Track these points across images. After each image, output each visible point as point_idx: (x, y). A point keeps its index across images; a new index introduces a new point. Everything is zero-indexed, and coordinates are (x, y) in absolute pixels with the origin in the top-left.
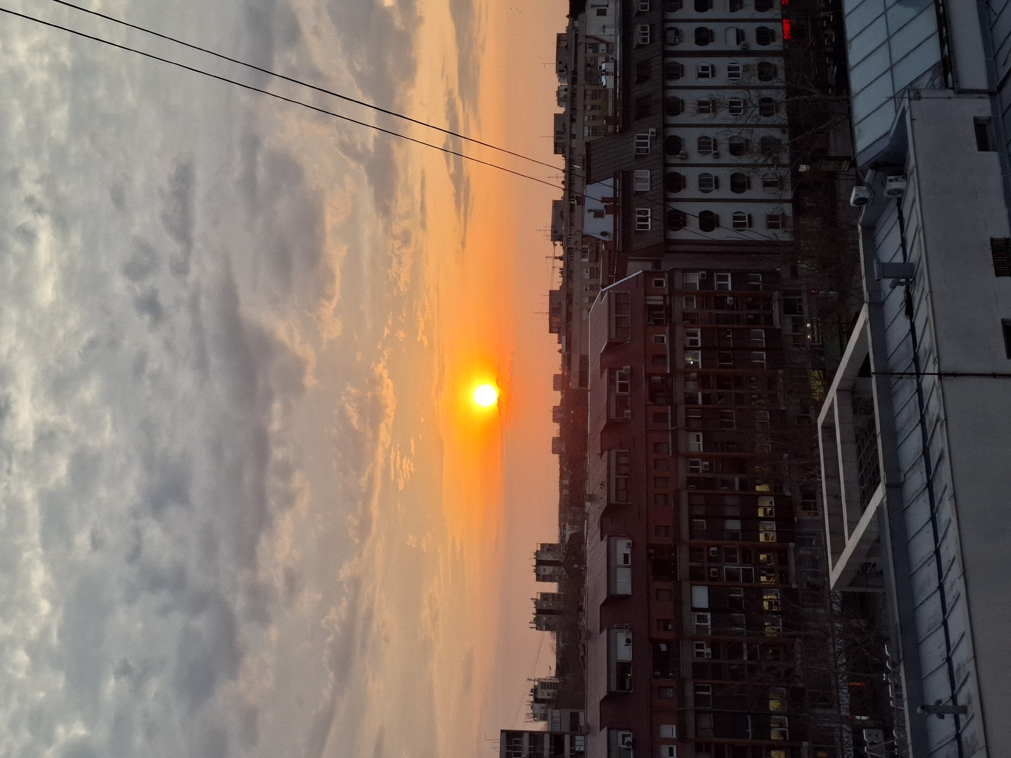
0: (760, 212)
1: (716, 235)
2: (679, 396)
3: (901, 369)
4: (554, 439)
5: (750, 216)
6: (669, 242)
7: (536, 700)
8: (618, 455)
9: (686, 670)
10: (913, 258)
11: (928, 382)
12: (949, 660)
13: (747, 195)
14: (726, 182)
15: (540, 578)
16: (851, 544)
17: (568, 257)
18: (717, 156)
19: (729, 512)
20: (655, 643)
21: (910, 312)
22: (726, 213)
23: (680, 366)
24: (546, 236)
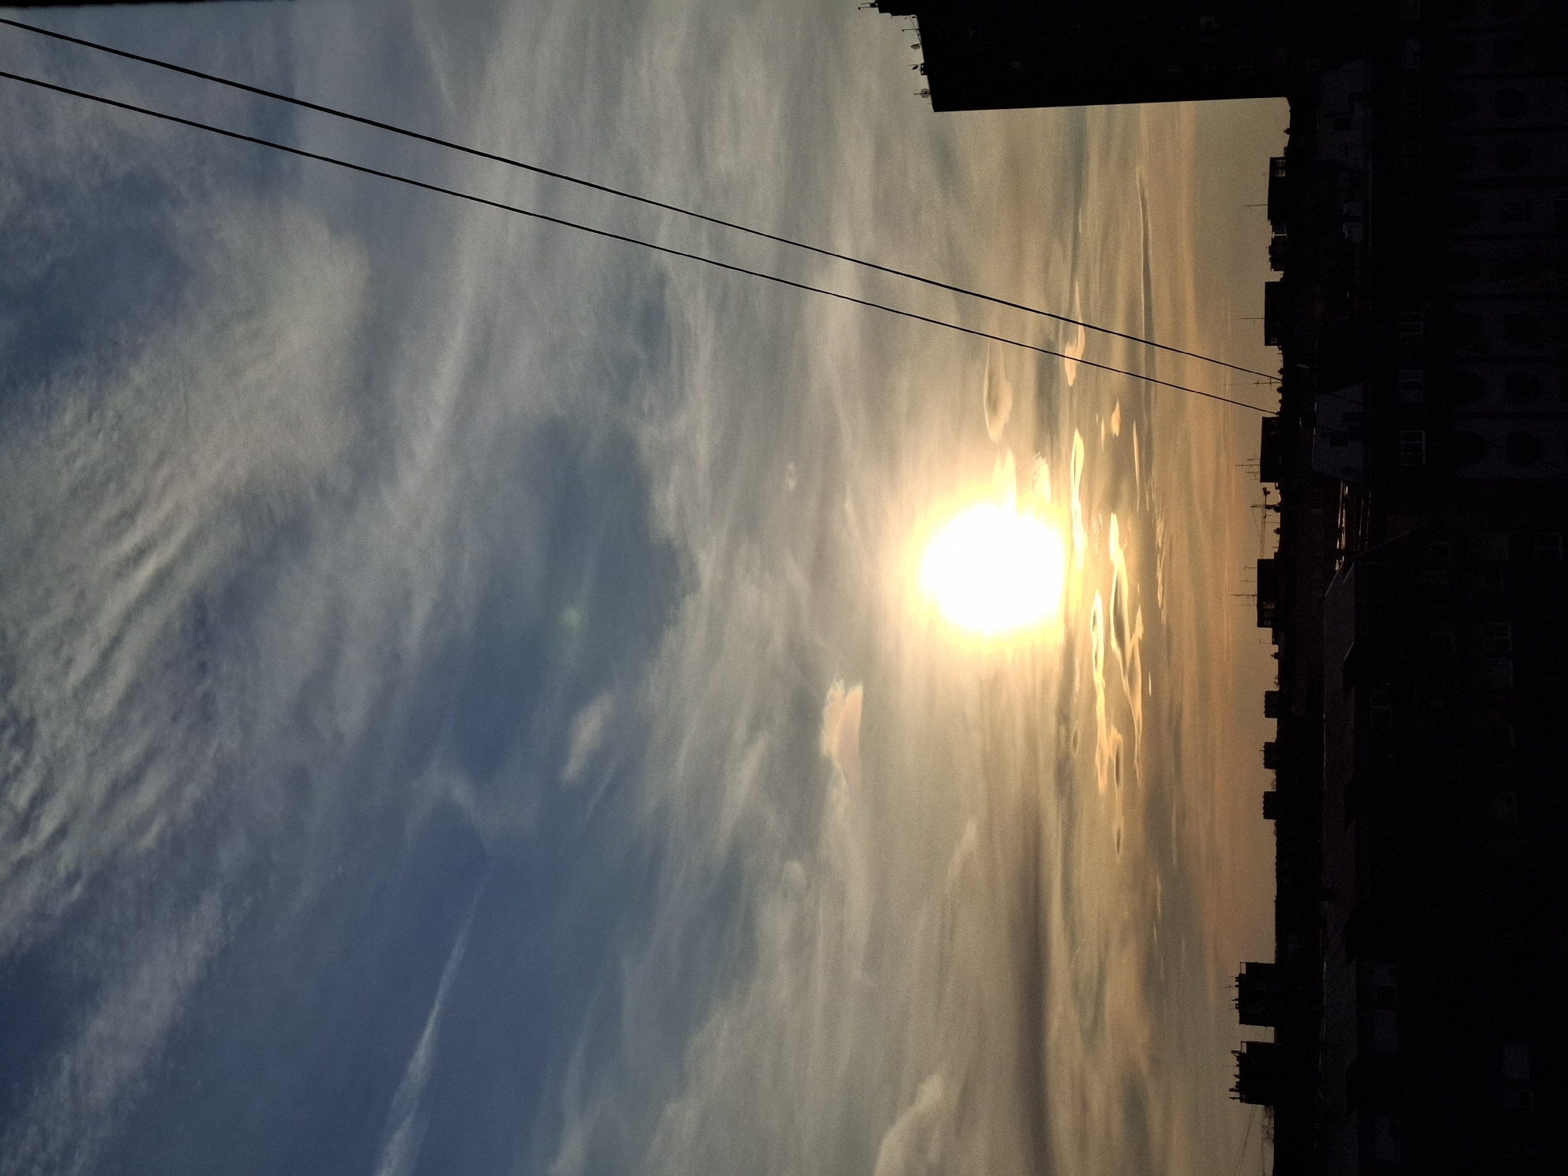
4: (1267, 795)
8: (1374, 828)
14: (1552, 387)
15: (1244, 1020)
17: (1288, 506)
22: (1551, 435)
24: (1252, 474)
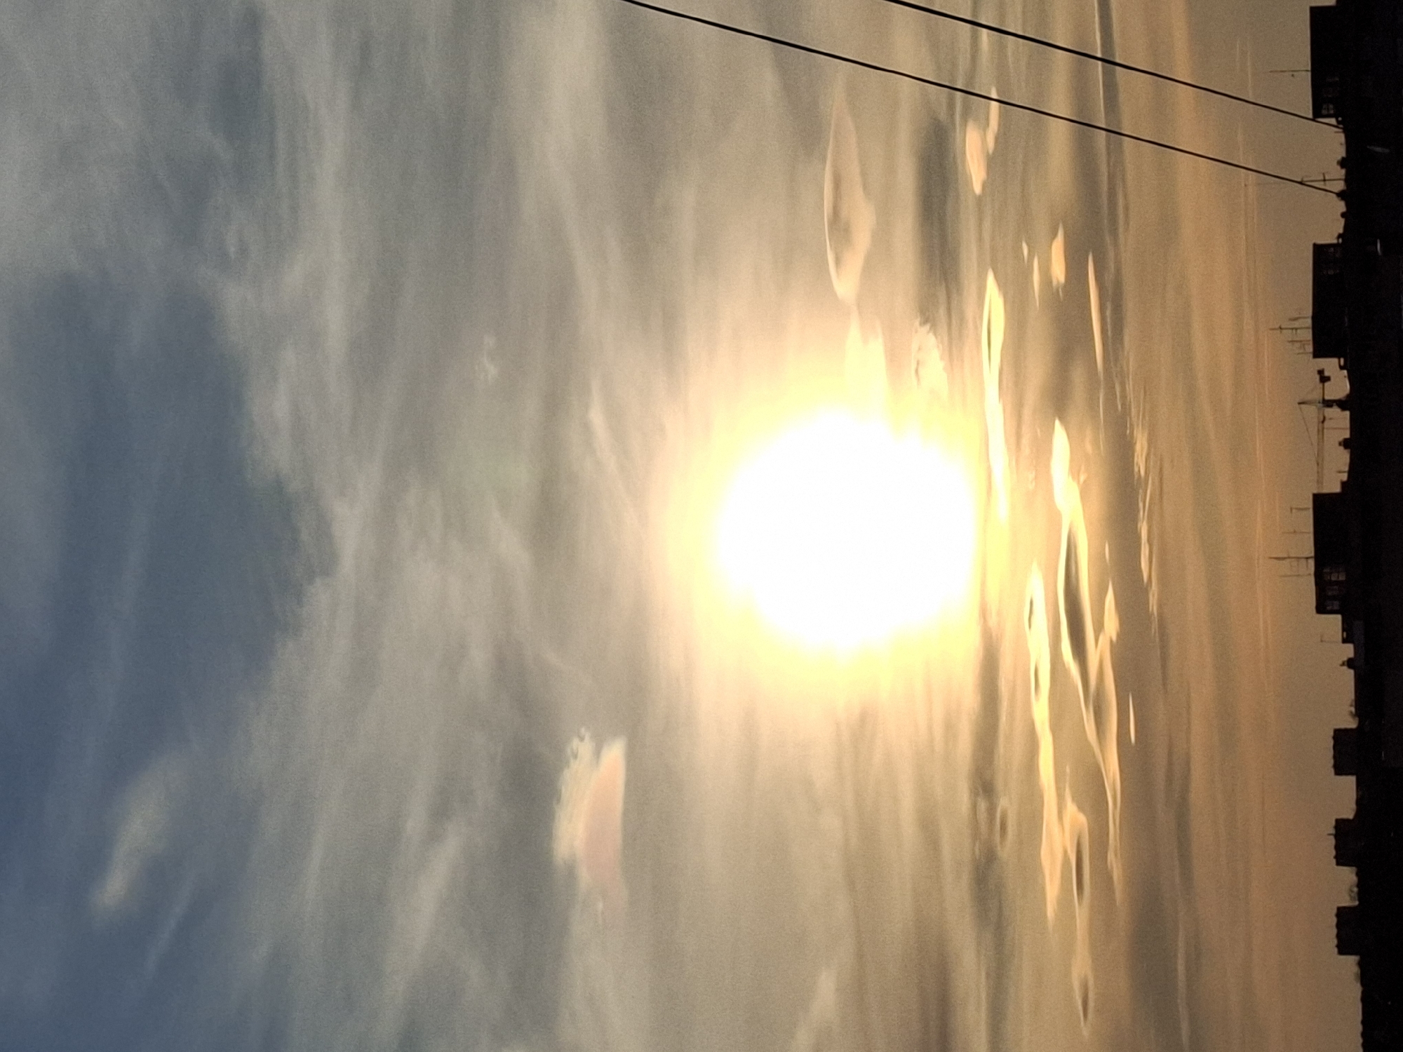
4: (1342, 913)
17: (1362, 400)
24: (1298, 345)
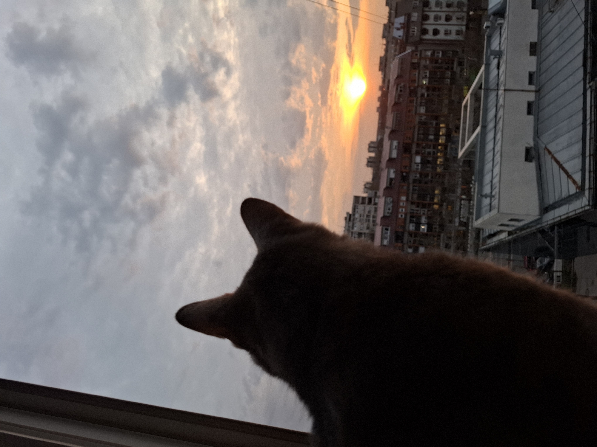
0: (454, 29)
1: (439, 37)
2: (419, 95)
3: (492, 88)
5: (450, 31)
6: (421, 40)
7: (365, 188)
8: (397, 114)
9: (411, 181)
10: (502, 49)
11: (501, 92)
12: (492, 182)
13: (451, 22)
14: (443, 18)
15: (369, 151)
16: (467, 144)
17: (387, 45)
18: (441, 8)
19: (431, 133)
20: (402, 173)
21: (498, 67)
22: (442, 29)
23: (420, 84)
